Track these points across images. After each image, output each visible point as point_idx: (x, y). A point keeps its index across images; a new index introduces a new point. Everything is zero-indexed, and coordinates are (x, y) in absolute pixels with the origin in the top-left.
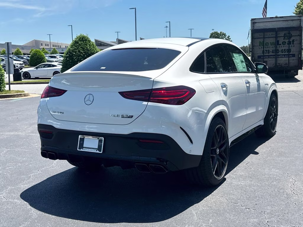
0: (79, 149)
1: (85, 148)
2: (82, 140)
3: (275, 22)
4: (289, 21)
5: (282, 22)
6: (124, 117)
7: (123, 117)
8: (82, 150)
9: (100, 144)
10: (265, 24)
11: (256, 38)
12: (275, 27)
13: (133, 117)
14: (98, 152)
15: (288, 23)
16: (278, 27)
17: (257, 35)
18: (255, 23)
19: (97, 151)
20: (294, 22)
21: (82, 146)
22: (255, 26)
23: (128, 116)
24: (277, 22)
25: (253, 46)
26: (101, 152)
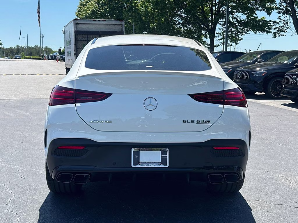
0: (134, 165)
1: (142, 163)
2: (137, 154)
3: (98, 25)
4: (111, 25)
5: (104, 25)
6: (200, 123)
7: (198, 122)
8: (138, 166)
9: (162, 156)
10: (88, 26)
11: (78, 40)
12: (98, 30)
13: (210, 122)
14: (162, 166)
15: (111, 27)
16: (101, 31)
17: (80, 37)
18: (78, 24)
19: (160, 165)
20: (116, 26)
21: (137, 161)
22: (78, 28)
23: (205, 121)
24: (100, 25)
25: (77, 48)
26: (167, 165)
